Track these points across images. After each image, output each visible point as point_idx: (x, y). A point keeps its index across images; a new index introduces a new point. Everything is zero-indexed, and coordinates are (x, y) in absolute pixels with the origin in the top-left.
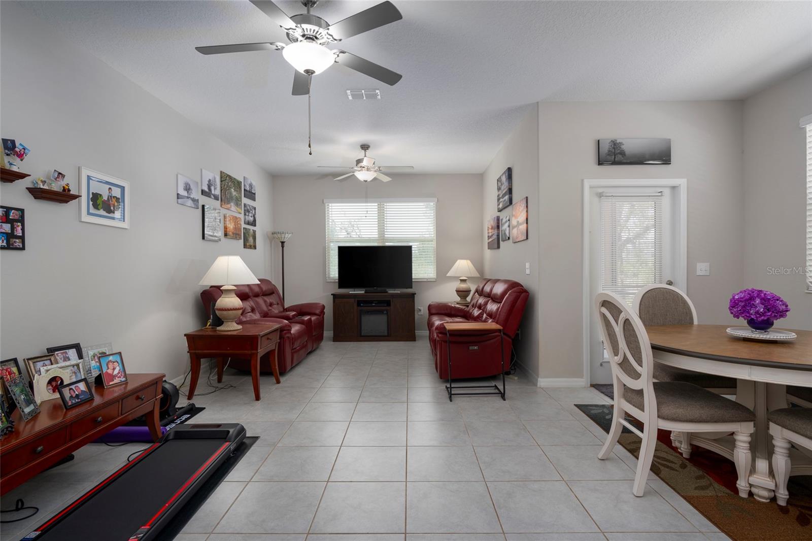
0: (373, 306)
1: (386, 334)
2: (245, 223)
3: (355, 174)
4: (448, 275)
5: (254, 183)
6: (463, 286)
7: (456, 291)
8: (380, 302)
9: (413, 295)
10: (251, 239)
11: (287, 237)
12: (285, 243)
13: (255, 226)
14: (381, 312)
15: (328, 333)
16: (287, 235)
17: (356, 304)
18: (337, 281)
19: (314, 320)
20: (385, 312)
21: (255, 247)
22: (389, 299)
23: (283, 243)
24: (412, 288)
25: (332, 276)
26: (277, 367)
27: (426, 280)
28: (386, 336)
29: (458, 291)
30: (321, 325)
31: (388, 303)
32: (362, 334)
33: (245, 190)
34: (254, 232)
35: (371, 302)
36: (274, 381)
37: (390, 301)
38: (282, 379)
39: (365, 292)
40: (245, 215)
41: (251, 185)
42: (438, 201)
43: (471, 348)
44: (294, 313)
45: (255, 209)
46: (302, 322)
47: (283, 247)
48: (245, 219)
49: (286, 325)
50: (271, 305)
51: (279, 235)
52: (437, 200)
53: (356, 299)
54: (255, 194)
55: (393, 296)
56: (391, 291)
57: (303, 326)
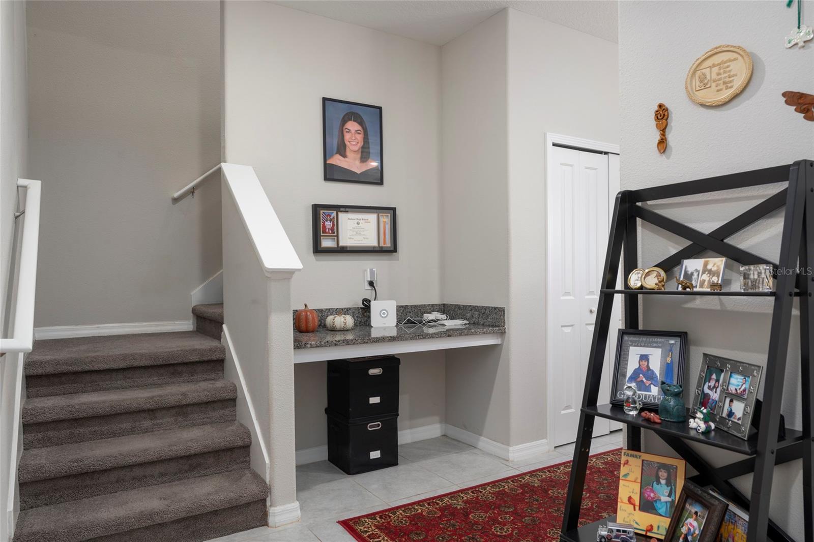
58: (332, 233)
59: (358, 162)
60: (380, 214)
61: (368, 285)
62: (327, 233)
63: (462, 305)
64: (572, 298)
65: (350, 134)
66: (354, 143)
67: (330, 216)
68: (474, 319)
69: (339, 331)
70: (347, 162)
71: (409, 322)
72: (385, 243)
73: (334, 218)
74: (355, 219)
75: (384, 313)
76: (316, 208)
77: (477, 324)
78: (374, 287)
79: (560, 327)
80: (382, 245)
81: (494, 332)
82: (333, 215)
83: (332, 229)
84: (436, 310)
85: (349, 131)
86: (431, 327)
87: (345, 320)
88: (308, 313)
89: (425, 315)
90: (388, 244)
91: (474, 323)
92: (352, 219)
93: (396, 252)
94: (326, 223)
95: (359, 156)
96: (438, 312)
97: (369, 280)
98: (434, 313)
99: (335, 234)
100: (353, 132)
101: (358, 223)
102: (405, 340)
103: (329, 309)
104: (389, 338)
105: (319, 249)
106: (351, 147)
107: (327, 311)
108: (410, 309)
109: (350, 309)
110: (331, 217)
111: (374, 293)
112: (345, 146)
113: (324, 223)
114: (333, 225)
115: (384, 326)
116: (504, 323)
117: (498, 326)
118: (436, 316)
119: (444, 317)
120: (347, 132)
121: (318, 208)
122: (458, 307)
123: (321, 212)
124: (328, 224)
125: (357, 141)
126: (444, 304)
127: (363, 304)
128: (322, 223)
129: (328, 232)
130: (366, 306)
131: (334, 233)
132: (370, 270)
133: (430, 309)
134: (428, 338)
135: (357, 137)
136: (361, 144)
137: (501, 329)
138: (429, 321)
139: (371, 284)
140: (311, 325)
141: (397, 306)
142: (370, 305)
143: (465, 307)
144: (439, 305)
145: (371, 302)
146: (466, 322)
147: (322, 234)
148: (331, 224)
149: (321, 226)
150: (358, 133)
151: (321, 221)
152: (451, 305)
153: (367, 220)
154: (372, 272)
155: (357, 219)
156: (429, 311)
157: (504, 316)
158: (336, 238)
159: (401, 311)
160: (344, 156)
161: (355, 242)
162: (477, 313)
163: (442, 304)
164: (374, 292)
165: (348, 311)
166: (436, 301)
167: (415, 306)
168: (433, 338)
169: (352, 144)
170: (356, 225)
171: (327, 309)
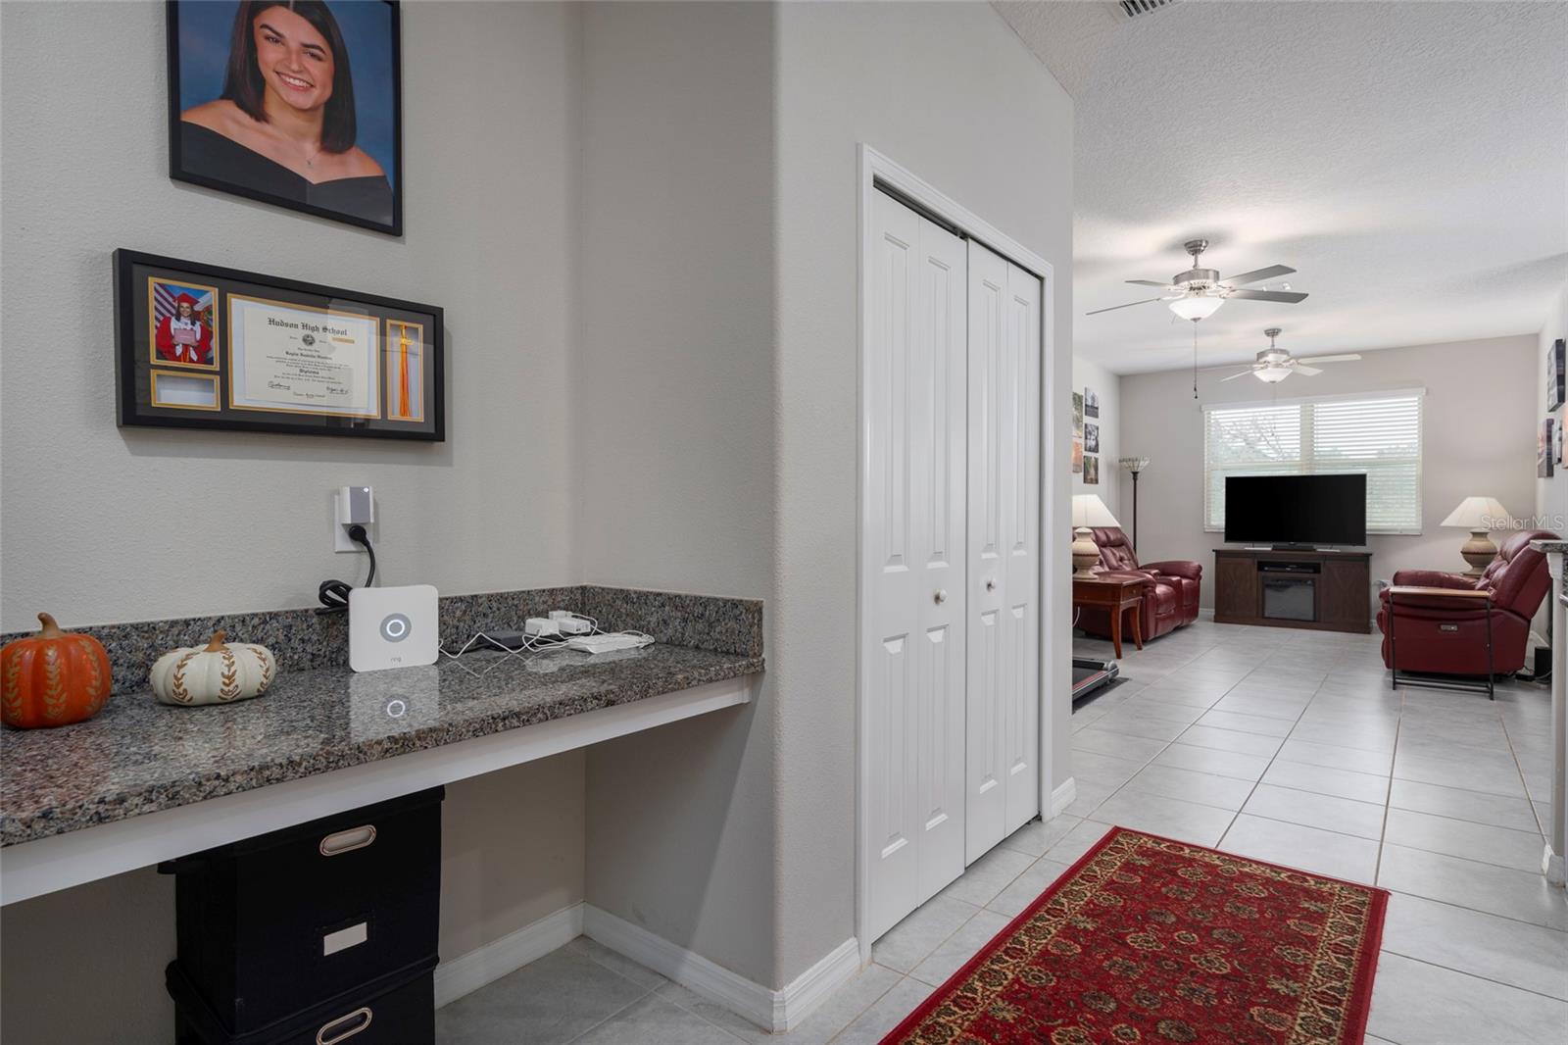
0: (1288, 572)
1: (1311, 617)
2: (1086, 450)
3: (1255, 373)
4: (1444, 524)
5: (1097, 394)
6: (1479, 545)
7: (1463, 553)
8: (1302, 566)
9: (1366, 557)
10: (1092, 471)
11: (1142, 465)
12: (1139, 475)
13: (1097, 451)
14: (1301, 582)
15: (1207, 610)
16: (1141, 463)
17: (1256, 566)
18: (1223, 531)
19: (1186, 584)
20: (1310, 582)
21: (1097, 482)
22: (1317, 562)
23: (1135, 474)
24: (1365, 545)
25: (1213, 523)
26: (1138, 629)
27: (1398, 533)
28: (1309, 621)
29: (1466, 554)
30: (1195, 592)
31: (1316, 569)
32: (1267, 615)
33: (1086, 405)
34: (1096, 459)
35: (1283, 565)
36: (1136, 648)
37: (1319, 564)
38: (1144, 648)
39: (1273, 549)
40: (1086, 438)
41: (1093, 398)
42: (1427, 393)
43: (1443, 627)
44: (1156, 571)
45: (1097, 429)
46: (1169, 584)
47: (1135, 479)
48: (1086, 445)
49: (1149, 581)
50: (1121, 559)
51: (1130, 464)
52: (1424, 391)
53: (1256, 560)
54: (1097, 408)
55: (1325, 556)
56: (1322, 549)
57: (1171, 589)
58: (199, 361)
59: (310, 148)
60: (389, 322)
61: (347, 537)
62: (178, 359)
63: (635, 592)
64: (902, 568)
65: (279, 48)
66: (297, 82)
67: (193, 302)
68: (670, 632)
69: (200, 706)
70: (270, 136)
71: (482, 644)
72: (405, 410)
73: (208, 310)
74: (296, 326)
75: (395, 627)
76: (131, 267)
77: (681, 645)
78: (366, 544)
79: (882, 640)
80: (395, 414)
81: (735, 675)
82: (202, 303)
83: (203, 347)
84: (562, 604)
85: (278, 39)
86: (546, 656)
87: (229, 666)
88: (51, 653)
89: (529, 621)
90: (418, 414)
91: (669, 642)
92: (282, 324)
93: (442, 439)
94: (174, 324)
95: (316, 128)
96: (566, 609)
97: (349, 521)
98: (555, 613)
99: (216, 367)
100: (294, 45)
101: (308, 341)
102: (454, 741)
103: (187, 623)
104: (387, 745)
105: (140, 412)
106: (283, 91)
107: (175, 631)
108: (486, 604)
109: (274, 616)
110: (197, 308)
111: (369, 560)
112: (260, 83)
113: (166, 323)
114: (207, 334)
115: (397, 665)
116: (761, 644)
117: (745, 655)
118: (560, 624)
119: (584, 625)
120: (267, 38)
121: (137, 270)
122: (625, 595)
123: (152, 281)
124: (183, 330)
125: (305, 77)
126: (583, 589)
127: (323, 597)
128: (153, 324)
129: (185, 357)
130: (333, 603)
131: (210, 362)
132: (353, 490)
133: (545, 602)
134: (540, 721)
135: (307, 65)
136: (320, 94)
137: (753, 665)
138: (543, 641)
139: (357, 533)
140: (57, 701)
141: (441, 600)
142: (347, 605)
143: (643, 597)
144: (571, 590)
145: (352, 595)
146: (647, 639)
147: (154, 361)
148: (198, 328)
149: (153, 332)
150: (313, 55)
151: (152, 313)
152: (603, 589)
153: (344, 333)
154: (357, 496)
155: (305, 326)
156: (541, 608)
157: (760, 627)
158: (217, 379)
159: (458, 613)
160: (259, 115)
161: (298, 400)
162: (679, 614)
163: (577, 588)
164: (366, 559)
165: (265, 622)
166: (562, 580)
167: (501, 595)
168: (556, 717)
169: (287, 84)
170: (303, 345)
171: (173, 624)
